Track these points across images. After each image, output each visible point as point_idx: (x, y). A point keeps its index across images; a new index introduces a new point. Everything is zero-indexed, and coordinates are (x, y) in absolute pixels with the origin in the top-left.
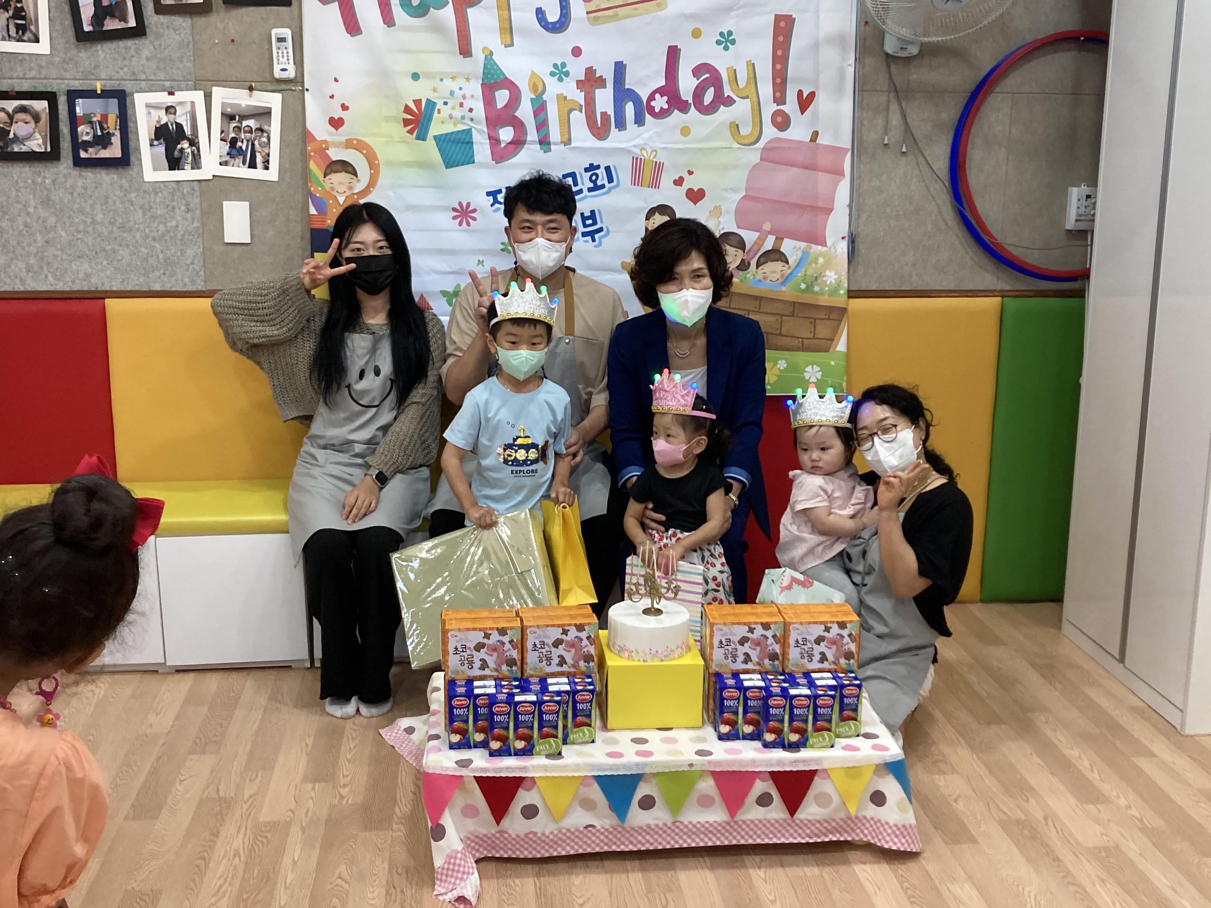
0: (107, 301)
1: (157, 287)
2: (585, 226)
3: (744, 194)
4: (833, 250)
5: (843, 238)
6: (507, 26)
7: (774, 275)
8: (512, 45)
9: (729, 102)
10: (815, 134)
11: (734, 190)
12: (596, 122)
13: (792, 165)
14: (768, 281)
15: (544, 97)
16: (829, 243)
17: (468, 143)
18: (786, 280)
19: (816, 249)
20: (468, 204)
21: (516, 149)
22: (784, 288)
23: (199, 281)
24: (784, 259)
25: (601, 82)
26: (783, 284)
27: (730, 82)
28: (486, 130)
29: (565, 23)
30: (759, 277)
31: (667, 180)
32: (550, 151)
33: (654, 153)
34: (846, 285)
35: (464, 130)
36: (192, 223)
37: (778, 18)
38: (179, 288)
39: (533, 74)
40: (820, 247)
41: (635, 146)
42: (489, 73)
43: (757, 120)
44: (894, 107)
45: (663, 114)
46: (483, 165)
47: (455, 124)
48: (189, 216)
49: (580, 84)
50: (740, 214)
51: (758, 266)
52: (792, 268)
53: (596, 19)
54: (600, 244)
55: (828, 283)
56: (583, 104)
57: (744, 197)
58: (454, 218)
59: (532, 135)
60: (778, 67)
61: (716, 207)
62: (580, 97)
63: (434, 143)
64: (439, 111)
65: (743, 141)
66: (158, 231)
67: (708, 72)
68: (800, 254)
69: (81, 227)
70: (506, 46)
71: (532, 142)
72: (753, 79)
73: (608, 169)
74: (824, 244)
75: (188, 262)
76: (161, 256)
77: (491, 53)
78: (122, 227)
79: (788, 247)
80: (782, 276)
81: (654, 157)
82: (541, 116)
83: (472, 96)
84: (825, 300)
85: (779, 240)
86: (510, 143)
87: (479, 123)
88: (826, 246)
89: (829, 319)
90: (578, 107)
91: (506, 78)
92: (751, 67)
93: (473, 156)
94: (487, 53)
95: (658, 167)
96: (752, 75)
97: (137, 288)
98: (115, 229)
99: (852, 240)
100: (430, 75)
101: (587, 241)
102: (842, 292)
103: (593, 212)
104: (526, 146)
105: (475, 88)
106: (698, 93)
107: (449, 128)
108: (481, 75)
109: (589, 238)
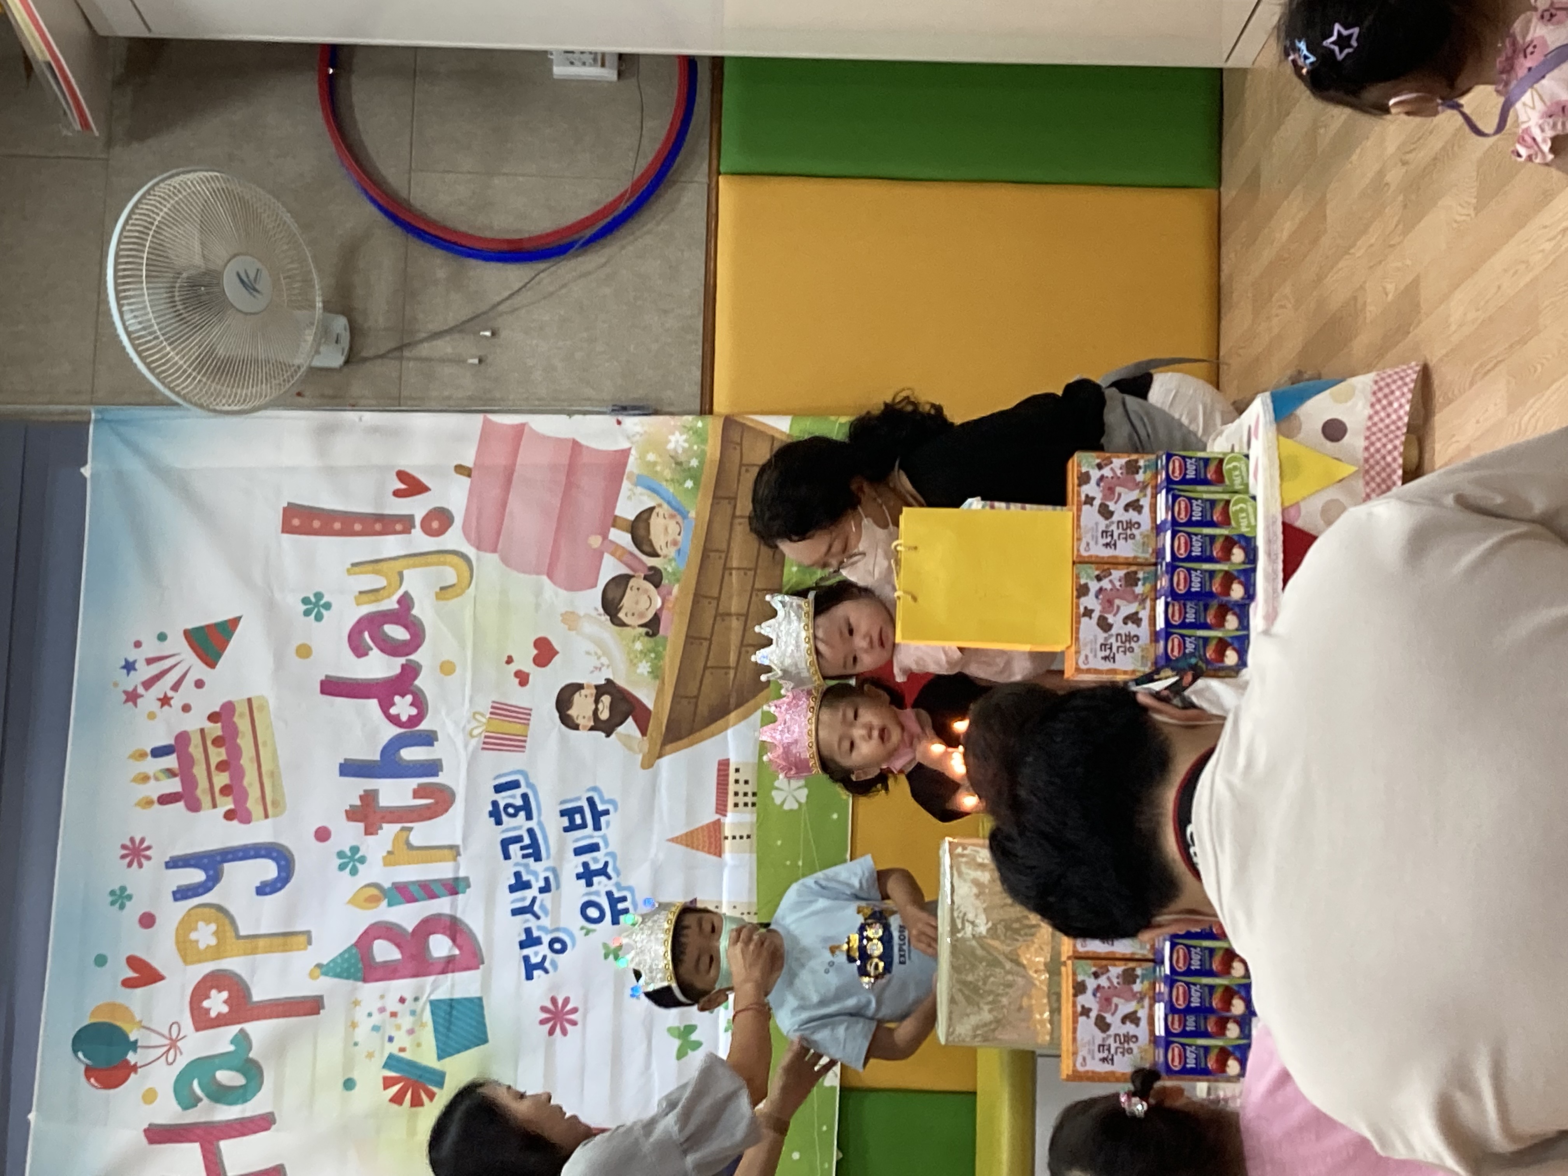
2: (584, 826)
3: (545, 578)
4: (637, 438)
5: (619, 423)
6: (281, 940)
7: (670, 531)
8: (308, 933)
9: (406, 601)
10: (461, 469)
11: (538, 592)
12: (427, 806)
13: (504, 504)
14: (679, 538)
15: (387, 885)
16: (625, 445)
17: (451, 1007)
18: (679, 512)
19: (633, 465)
20: (544, 1009)
21: (462, 931)
22: (692, 514)
24: (645, 516)
25: (370, 797)
26: (685, 516)
27: (377, 601)
28: (431, 979)
29: (279, 852)
30: (672, 552)
31: (518, 697)
32: (466, 879)
33: (478, 717)
34: (690, 418)
35: (433, 1013)
37: (287, 528)
39: (353, 901)
40: (631, 459)
41: (466, 746)
42: (348, 969)
43: (434, 558)
44: (425, 350)
45: (419, 702)
46: (486, 984)
47: (423, 1025)
49: (370, 831)
50: (574, 584)
51: (655, 554)
52: (660, 501)
53: (275, 803)
54: (612, 802)
55: (686, 445)
56: (398, 826)
57: (550, 577)
58: (564, 1032)
59: (442, 905)
60: (358, 527)
61: (564, 621)
62: (390, 830)
63: (447, 1060)
64: (402, 1050)
65: (466, 581)
67: (361, 633)
68: (639, 490)
70: (310, 942)
71: (453, 905)
72: (375, 564)
73: (499, 789)
74: (626, 453)
77: (319, 966)
79: (627, 509)
80: (672, 516)
81: (483, 715)
82: (414, 890)
83: (382, 997)
84: (713, 448)
85: (616, 522)
86: (454, 940)
87: (422, 988)
88: (630, 449)
89: (741, 444)
90: (405, 834)
91: (356, 944)
92: (356, 569)
93: (470, 1000)
94: (318, 971)
95: (500, 710)
96: (370, 567)
99: (622, 409)
100: (349, 1062)
101: (608, 824)
102: (700, 424)
103: (563, 813)
104: (459, 915)
105: (370, 992)
106: (392, 648)
107: (428, 1036)
108: (351, 982)
109: (603, 819)
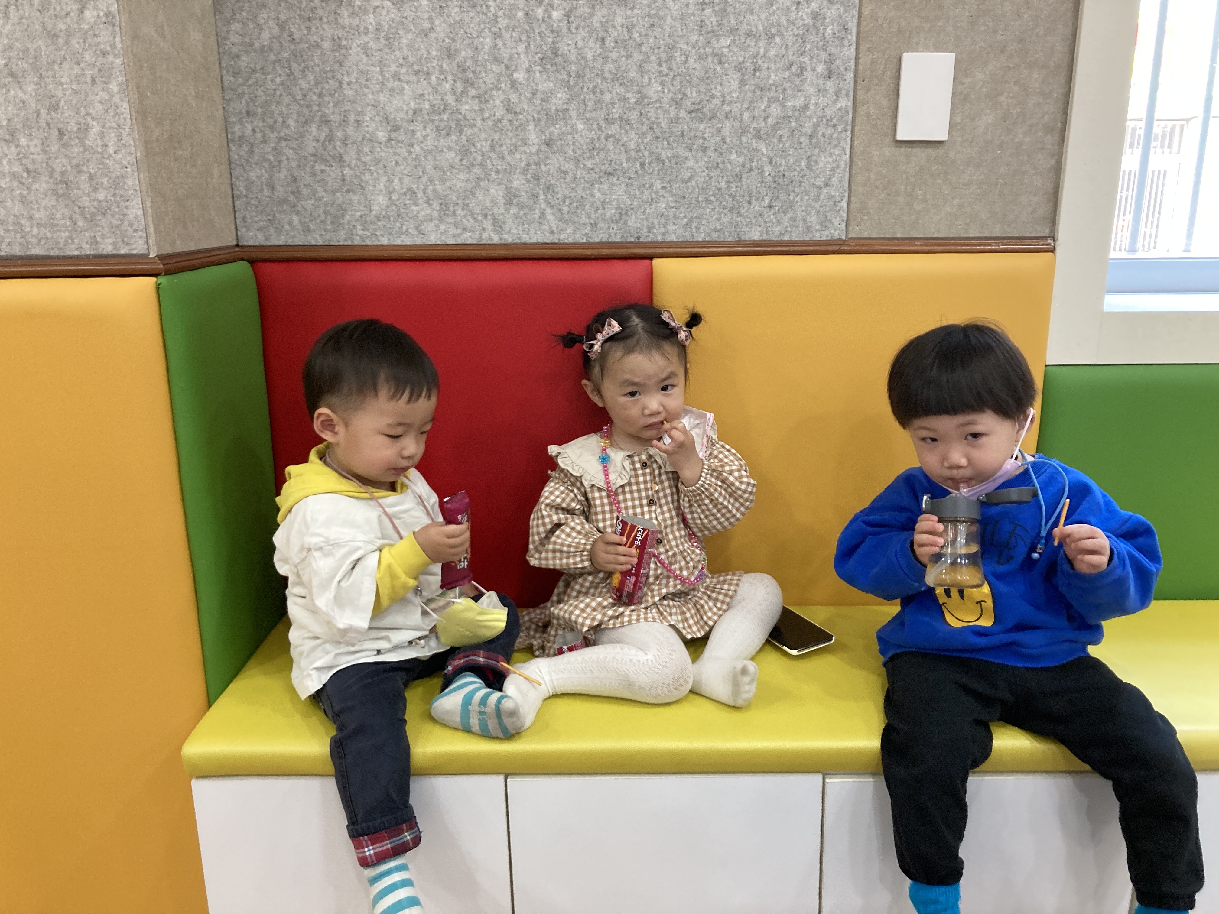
0: (657, 263)
1: (754, 234)
23: (836, 221)
36: (835, 102)
38: (796, 235)
48: (830, 85)
66: (765, 119)
69: (616, 112)
75: (819, 182)
76: (768, 170)
78: (696, 111)
97: (715, 236)
98: (682, 114)
